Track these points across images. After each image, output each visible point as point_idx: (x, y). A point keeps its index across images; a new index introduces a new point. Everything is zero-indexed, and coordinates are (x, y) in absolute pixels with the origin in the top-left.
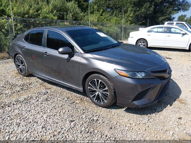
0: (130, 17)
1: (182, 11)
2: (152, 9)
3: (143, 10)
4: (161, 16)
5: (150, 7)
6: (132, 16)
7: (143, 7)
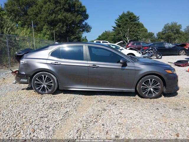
0: (47, 34)
1: (85, 32)
2: (65, 28)
3: (57, 29)
4: (72, 35)
5: (63, 27)
6: (49, 34)
7: (57, 26)
